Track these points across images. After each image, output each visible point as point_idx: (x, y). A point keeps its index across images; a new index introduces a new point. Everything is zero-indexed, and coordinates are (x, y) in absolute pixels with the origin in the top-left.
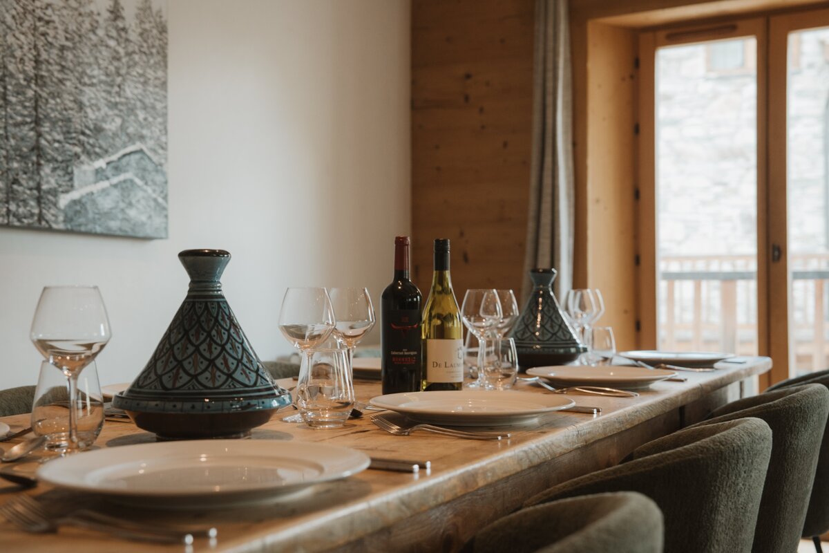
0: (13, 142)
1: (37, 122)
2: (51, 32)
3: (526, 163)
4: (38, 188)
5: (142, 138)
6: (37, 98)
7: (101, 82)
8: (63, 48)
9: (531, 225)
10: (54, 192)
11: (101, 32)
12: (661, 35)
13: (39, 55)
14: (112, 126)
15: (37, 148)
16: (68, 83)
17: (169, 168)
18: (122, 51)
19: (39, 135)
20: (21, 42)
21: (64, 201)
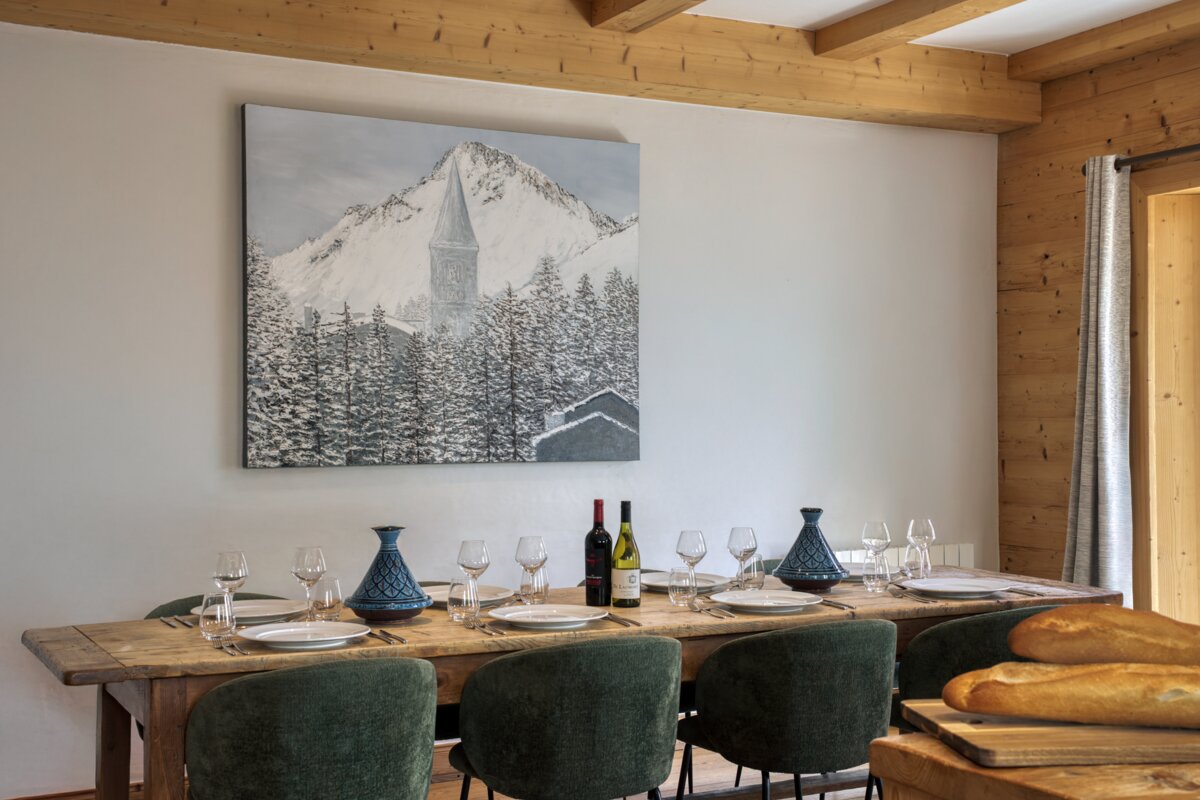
0: (492, 404)
1: (513, 386)
2: (525, 321)
4: (513, 433)
5: (611, 383)
6: (512, 371)
7: (569, 347)
8: (535, 329)
10: (528, 435)
11: (570, 310)
13: (514, 339)
14: (580, 379)
15: (512, 406)
16: (540, 354)
17: (642, 404)
18: (591, 320)
19: (514, 396)
20: (500, 334)
21: (535, 441)
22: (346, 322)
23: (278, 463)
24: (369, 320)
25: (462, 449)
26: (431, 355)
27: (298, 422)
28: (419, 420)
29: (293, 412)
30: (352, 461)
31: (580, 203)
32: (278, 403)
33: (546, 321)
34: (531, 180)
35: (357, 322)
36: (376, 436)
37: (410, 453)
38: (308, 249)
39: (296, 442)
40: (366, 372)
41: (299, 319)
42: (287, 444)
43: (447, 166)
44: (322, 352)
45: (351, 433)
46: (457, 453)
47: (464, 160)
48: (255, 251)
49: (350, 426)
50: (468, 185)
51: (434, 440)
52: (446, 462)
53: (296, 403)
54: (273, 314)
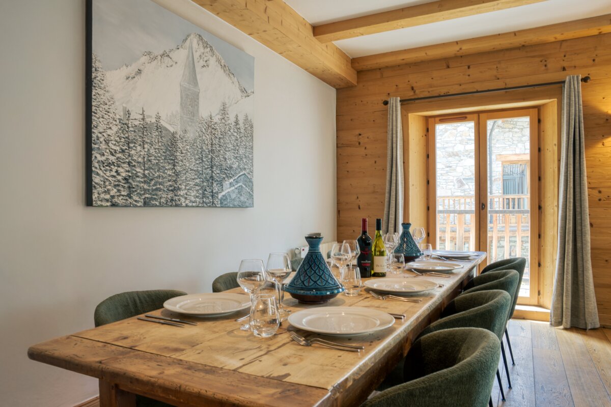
0: (204, 175)
1: (212, 167)
2: (216, 133)
3: (384, 170)
4: (212, 192)
5: (245, 169)
6: (212, 158)
7: (232, 149)
8: (220, 138)
9: (387, 195)
10: (217, 193)
11: (232, 131)
12: (437, 119)
13: (212, 142)
14: (235, 166)
15: (212, 177)
16: (221, 151)
17: (254, 180)
18: (238, 137)
19: (212, 172)
20: (207, 138)
21: (220, 196)
22: (143, 119)
23: (109, 204)
24: (154, 120)
25: (193, 199)
26: (180, 145)
27: (119, 178)
28: (175, 181)
29: (117, 171)
30: (146, 204)
31: (235, 78)
32: (109, 165)
33: (224, 134)
34: (219, 61)
35: (148, 120)
36: (157, 189)
37: (172, 200)
38: (125, 71)
39: (119, 191)
40: (152, 151)
41: (120, 114)
42: (114, 192)
43: (188, 42)
44: (132, 136)
45: (146, 187)
46: (191, 201)
47: (195, 41)
48: (96, 64)
49: (145, 182)
50: (196, 55)
51: (182, 193)
52: (187, 206)
53: (119, 167)
54: (106, 107)
